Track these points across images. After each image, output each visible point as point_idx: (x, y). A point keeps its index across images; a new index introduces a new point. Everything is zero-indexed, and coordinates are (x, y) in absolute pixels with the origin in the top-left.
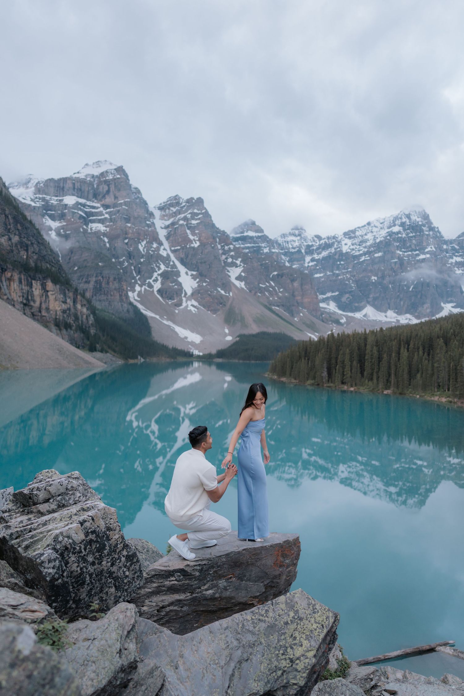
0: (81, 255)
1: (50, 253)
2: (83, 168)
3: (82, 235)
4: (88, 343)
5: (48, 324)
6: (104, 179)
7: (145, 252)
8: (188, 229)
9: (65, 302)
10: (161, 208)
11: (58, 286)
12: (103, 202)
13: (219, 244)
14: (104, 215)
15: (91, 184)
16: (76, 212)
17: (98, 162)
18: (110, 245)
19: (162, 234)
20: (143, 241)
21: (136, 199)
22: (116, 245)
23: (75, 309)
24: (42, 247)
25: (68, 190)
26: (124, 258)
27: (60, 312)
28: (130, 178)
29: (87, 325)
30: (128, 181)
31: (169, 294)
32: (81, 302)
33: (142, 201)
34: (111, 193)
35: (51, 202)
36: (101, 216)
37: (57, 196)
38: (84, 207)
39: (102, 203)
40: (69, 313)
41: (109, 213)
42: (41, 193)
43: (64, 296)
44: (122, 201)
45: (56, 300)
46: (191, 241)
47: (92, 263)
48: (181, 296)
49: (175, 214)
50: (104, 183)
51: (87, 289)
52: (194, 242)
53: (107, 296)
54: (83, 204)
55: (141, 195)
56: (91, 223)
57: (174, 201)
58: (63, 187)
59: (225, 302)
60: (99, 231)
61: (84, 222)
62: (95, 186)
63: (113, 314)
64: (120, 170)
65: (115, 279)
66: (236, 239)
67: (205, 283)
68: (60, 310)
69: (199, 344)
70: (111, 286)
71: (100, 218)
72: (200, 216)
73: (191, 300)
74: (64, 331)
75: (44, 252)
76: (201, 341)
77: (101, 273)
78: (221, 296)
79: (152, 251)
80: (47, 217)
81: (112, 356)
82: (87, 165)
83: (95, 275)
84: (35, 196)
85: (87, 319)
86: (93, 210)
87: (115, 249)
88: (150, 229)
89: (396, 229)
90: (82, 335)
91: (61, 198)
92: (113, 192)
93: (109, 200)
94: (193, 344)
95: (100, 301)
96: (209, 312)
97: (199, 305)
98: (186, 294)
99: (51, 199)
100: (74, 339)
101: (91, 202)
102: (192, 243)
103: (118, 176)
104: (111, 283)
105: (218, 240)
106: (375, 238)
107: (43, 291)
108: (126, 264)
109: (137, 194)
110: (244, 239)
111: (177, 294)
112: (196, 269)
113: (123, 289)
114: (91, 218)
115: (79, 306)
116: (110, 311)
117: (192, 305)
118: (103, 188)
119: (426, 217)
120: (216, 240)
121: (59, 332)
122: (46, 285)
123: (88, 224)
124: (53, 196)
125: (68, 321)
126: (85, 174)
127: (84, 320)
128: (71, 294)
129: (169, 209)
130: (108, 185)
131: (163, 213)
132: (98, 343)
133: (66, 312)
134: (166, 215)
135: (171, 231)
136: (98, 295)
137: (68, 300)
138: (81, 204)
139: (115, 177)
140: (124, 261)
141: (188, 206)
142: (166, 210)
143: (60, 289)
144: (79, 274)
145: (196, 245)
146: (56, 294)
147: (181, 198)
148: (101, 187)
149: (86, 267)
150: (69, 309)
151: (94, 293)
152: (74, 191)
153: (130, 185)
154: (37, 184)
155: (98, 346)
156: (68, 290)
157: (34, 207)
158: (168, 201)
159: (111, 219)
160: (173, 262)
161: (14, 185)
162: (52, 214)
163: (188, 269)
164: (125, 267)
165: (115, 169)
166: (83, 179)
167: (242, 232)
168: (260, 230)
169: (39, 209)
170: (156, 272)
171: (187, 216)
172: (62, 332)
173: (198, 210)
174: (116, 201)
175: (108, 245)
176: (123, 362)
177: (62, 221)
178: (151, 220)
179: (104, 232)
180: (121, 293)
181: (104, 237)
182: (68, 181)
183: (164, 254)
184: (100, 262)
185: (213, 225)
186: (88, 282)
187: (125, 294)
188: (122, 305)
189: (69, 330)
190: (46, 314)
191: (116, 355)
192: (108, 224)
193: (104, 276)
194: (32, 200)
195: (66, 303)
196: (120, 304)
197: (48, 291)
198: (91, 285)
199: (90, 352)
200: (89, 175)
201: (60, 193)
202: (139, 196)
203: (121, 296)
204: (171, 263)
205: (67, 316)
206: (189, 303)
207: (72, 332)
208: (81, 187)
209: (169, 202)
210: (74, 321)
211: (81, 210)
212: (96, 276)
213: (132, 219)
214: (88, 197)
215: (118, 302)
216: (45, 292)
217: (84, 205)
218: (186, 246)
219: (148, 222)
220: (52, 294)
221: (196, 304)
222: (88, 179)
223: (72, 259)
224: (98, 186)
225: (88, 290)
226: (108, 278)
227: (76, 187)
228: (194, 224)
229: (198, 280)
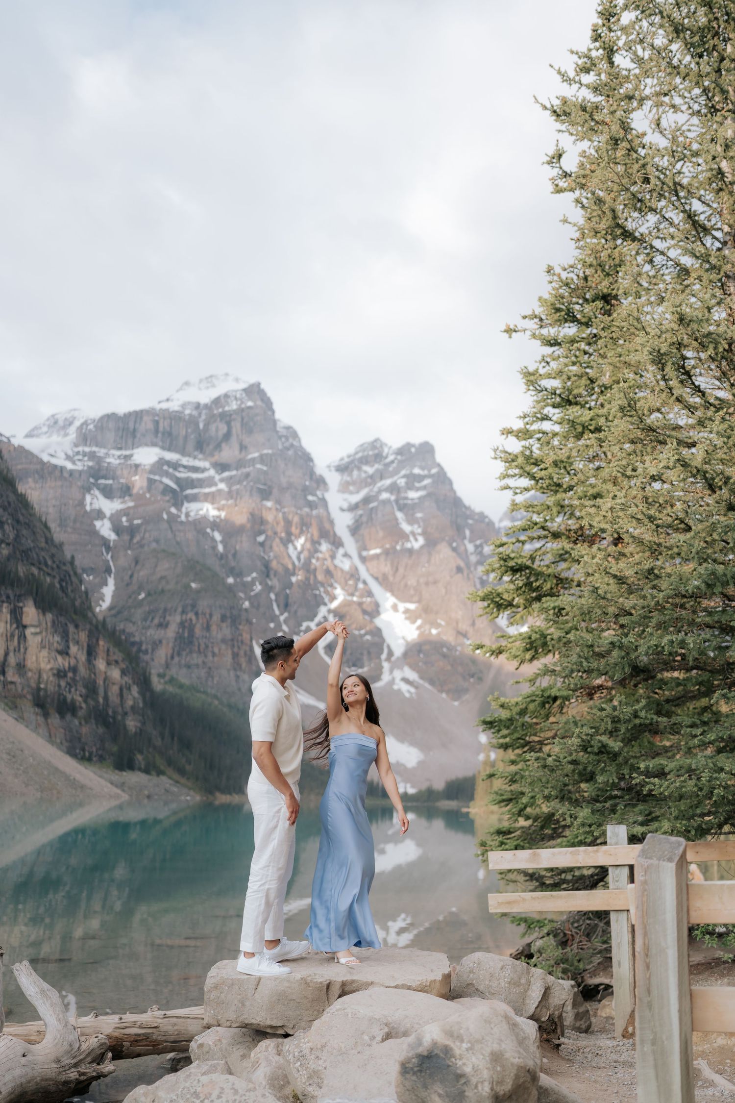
0: (156, 566)
1: (43, 545)
2: (178, 391)
3: (165, 526)
4: (115, 749)
5: (18, 701)
6: (220, 410)
7: (302, 560)
8: (400, 509)
9: (64, 652)
10: (342, 469)
11: (49, 616)
12: (216, 458)
13: (471, 541)
14: (216, 485)
15: (192, 421)
16: (155, 481)
17: (211, 376)
18: (225, 547)
19: (342, 522)
20: (298, 537)
21: (288, 449)
22: (238, 547)
23: (90, 670)
24: (24, 532)
25: (144, 435)
26: (254, 575)
27: (50, 673)
28: (275, 407)
29: (120, 710)
30: (270, 413)
31: (351, 654)
32: (108, 655)
33: (300, 453)
34: (234, 439)
35: (108, 460)
36: (210, 486)
37: (120, 449)
38: (175, 469)
39: (213, 460)
40: (74, 679)
41: (229, 481)
42: (88, 443)
43: (62, 638)
44: (256, 455)
45: (42, 646)
46: (405, 537)
47: (177, 583)
48: (379, 658)
49: (372, 479)
50: (219, 419)
51: (160, 642)
52: (412, 538)
53: (206, 656)
54: (173, 464)
55: (300, 441)
56: (189, 501)
57: (371, 453)
58: (135, 430)
59: (481, 672)
60: (205, 518)
61: (172, 501)
62: (201, 426)
63: (215, 697)
64: (255, 391)
65: (223, 618)
67: (436, 628)
68: (51, 669)
69: (414, 768)
70: (214, 633)
71: (207, 490)
72: (427, 482)
73: (401, 668)
74: (55, 720)
75: (29, 541)
76: (420, 763)
77: (193, 606)
79: (318, 559)
80: (96, 492)
81: (171, 782)
82: (187, 384)
83: (180, 609)
84: (76, 450)
85: (121, 695)
86: (195, 476)
87: (234, 555)
88: (315, 512)
90: (101, 730)
91: (128, 453)
92: (238, 436)
93: (228, 453)
95: (188, 667)
96: (444, 695)
97: (422, 678)
98: (391, 654)
99: (107, 454)
100: (80, 739)
101: (191, 459)
102: (408, 540)
103: (250, 404)
104: (214, 628)
105: (467, 533)
107: (14, 626)
108: (258, 588)
109: (291, 440)
111: (369, 653)
112: (416, 598)
113: (242, 642)
114: (189, 492)
115: (101, 664)
116: (209, 690)
117: (406, 680)
118: (217, 430)
120: (465, 533)
121: (41, 719)
122: (21, 614)
123: (182, 504)
124: (114, 448)
125: (69, 697)
126: (180, 402)
127: (114, 698)
128: (83, 636)
129: (359, 469)
130: (229, 424)
131: (347, 478)
132: (141, 752)
133: (65, 676)
134: (354, 483)
135: (361, 516)
136: (184, 653)
137: (74, 649)
138: (169, 463)
139: (243, 406)
140: (253, 582)
141: (400, 462)
142: (352, 471)
143: (53, 622)
144: (147, 609)
145: (417, 543)
146: (44, 633)
147: (386, 445)
148: (213, 428)
149: (163, 591)
150: (74, 670)
151: (176, 649)
152: (156, 436)
153: (275, 422)
154: (82, 425)
155: (139, 757)
156: (77, 626)
157: (71, 473)
158: (356, 453)
159: (230, 492)
160: (365, 583)
161: (40, 431)
162: (106, 485)
163: (397, 597)
164: (256, 595)
165: (245, 390)
166: (177, 412)
169: (80, 475)
170: (325, 604)
171: (398, 482)
172: (49, 721)
173: (423, 468)
174: (243, 453)
175: (220, 548)
176: (198, 798)
177: (127, 498)
178: (319, 493)
179: (214, 521)
180: (236, 650)
181: (213, 530)
182: (145, 418)
183: (346, 565)
184: (194, 581)
185: (457, 502)
186: (163, 625)
187: (245, 654)
188: (238, 677)
189: (68, 717)
190: (16, 679)
191: (183, 781)
192: (223, 502)
193: (200, 612)
194: (68, 458)
195: (67, 654)
196: (232, 673)
197: (25, 627)
198: (171, 632)
199: (117, 771)
200: (189, 403)
201: (126, 442)
202: (295, 443)
203: (235, 656)
204: (361, 586)
205: (68, 684)
206: (398, 674)
207: (76, 722)
208: (171, 427)
209: (360, 455)
210: (86, 698)
211: (167, 474)
212: (183, 612)
213: (275, 491)
214: (184, 448)
215: (229, 670)
216: (18, 628)
217: (176, 466)
218: (394, 548)
219: (310, 498)
220: (36, 634)
221: (412, 675)
222: (187, 412)
223: (136, 575)
224: (207, 424)
225: (164, 642)
226: (208, 616)
227: (161, 429)
228: (412, 499)
229: (419, 622)
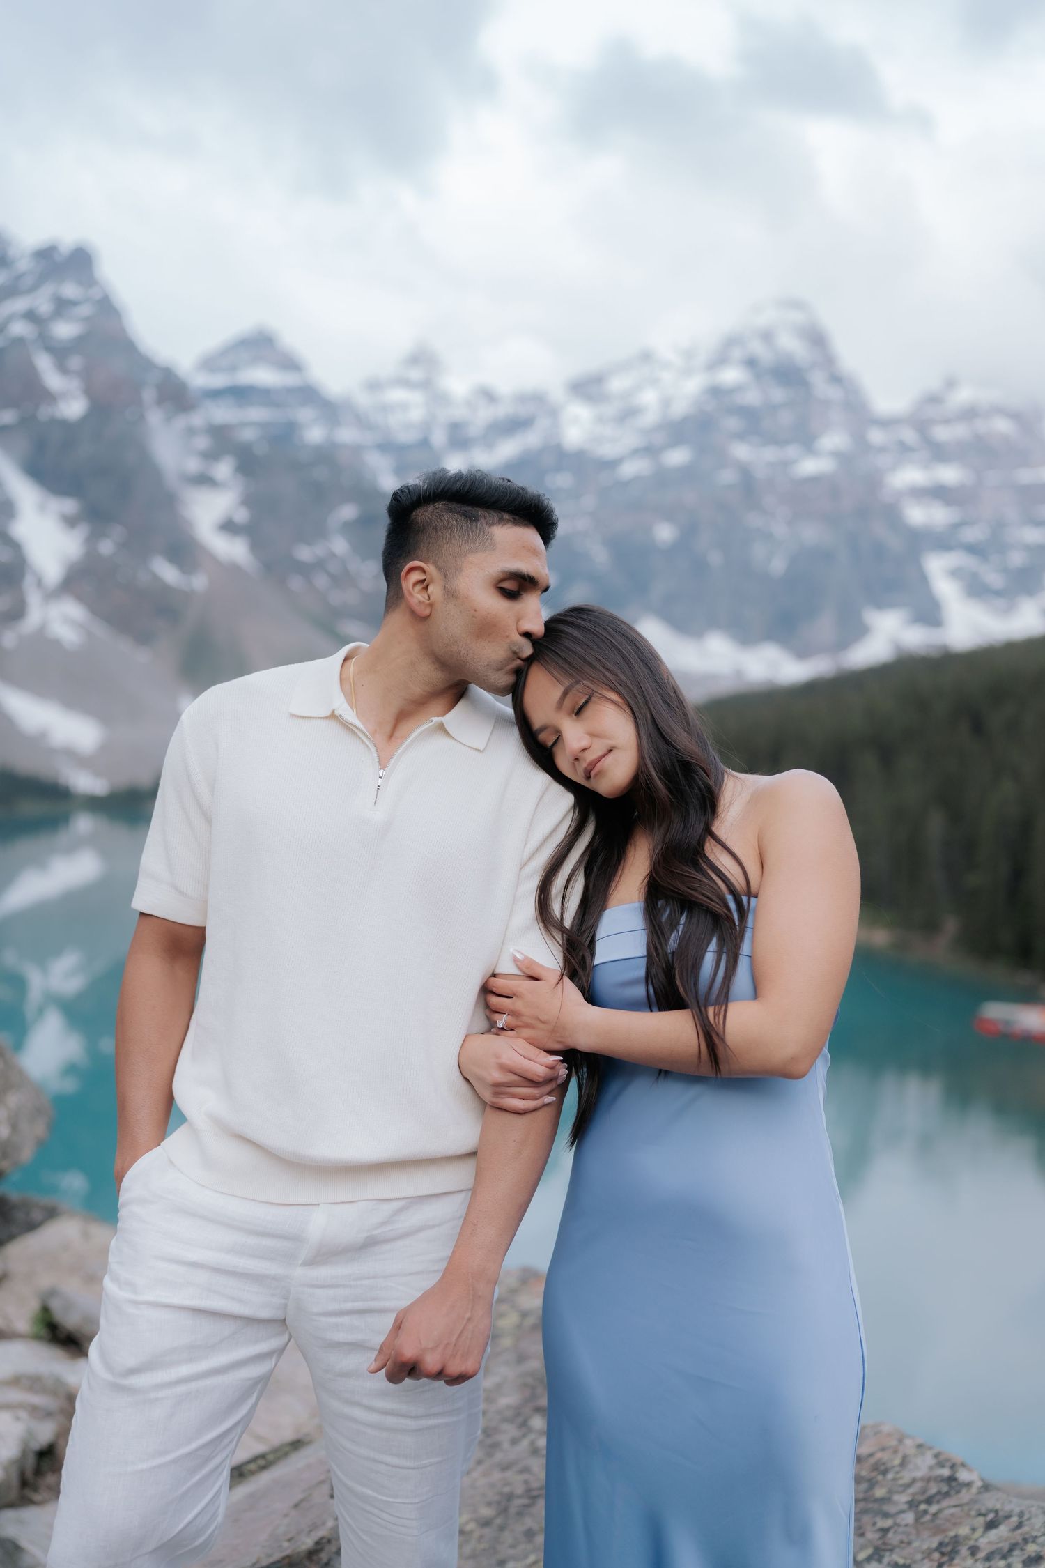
8: (44, 353)
48: (20, 586)
52: (65, 401)
66: (215, 394)
69: (92, 752)
72: (84, 310)
73: (59, 602)
78: (166, 588)
89: (731, 375)
94: (70, 754)
97: (93, 617)
98: (39, 581)
102: (59, 405)
106: (666, 403)
110: (241, 394)
111: (5, 578)
112: (77, 493)
117: (66, 619)
119: (817, 339)
141: (40, 274)
145: (74, 408)
147: (15, 242)
167: (233, 368)
168: (290, 363)
171: (39, 306)
173: (76, 288)
206: (53, 610)
218: (35, 416)
221: (78, 613)
228: (63, 337)
229: (83, 531)
